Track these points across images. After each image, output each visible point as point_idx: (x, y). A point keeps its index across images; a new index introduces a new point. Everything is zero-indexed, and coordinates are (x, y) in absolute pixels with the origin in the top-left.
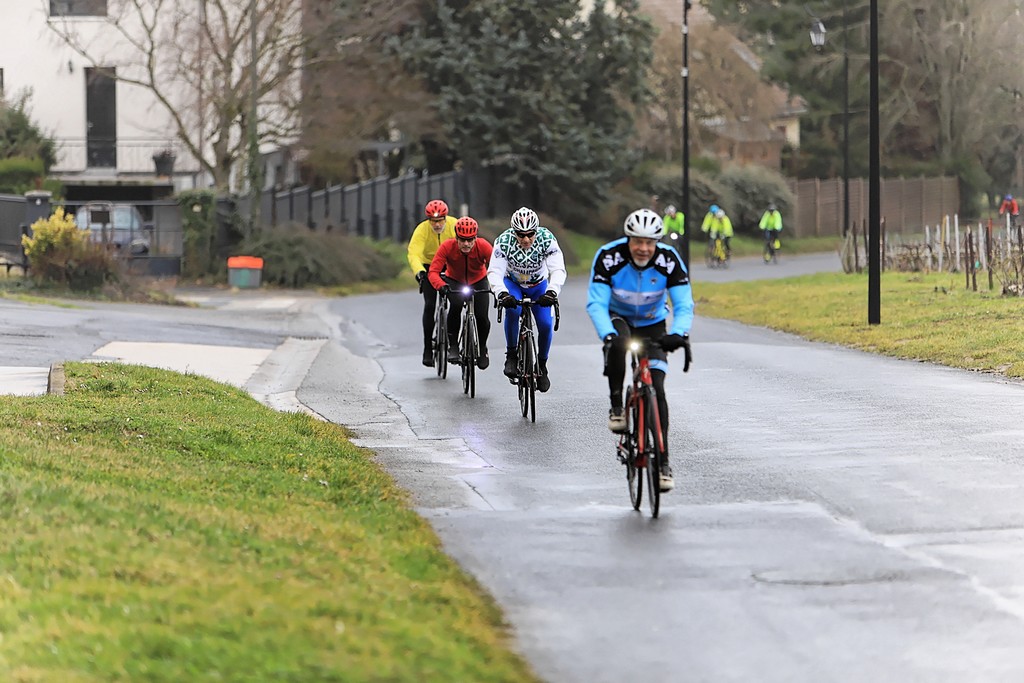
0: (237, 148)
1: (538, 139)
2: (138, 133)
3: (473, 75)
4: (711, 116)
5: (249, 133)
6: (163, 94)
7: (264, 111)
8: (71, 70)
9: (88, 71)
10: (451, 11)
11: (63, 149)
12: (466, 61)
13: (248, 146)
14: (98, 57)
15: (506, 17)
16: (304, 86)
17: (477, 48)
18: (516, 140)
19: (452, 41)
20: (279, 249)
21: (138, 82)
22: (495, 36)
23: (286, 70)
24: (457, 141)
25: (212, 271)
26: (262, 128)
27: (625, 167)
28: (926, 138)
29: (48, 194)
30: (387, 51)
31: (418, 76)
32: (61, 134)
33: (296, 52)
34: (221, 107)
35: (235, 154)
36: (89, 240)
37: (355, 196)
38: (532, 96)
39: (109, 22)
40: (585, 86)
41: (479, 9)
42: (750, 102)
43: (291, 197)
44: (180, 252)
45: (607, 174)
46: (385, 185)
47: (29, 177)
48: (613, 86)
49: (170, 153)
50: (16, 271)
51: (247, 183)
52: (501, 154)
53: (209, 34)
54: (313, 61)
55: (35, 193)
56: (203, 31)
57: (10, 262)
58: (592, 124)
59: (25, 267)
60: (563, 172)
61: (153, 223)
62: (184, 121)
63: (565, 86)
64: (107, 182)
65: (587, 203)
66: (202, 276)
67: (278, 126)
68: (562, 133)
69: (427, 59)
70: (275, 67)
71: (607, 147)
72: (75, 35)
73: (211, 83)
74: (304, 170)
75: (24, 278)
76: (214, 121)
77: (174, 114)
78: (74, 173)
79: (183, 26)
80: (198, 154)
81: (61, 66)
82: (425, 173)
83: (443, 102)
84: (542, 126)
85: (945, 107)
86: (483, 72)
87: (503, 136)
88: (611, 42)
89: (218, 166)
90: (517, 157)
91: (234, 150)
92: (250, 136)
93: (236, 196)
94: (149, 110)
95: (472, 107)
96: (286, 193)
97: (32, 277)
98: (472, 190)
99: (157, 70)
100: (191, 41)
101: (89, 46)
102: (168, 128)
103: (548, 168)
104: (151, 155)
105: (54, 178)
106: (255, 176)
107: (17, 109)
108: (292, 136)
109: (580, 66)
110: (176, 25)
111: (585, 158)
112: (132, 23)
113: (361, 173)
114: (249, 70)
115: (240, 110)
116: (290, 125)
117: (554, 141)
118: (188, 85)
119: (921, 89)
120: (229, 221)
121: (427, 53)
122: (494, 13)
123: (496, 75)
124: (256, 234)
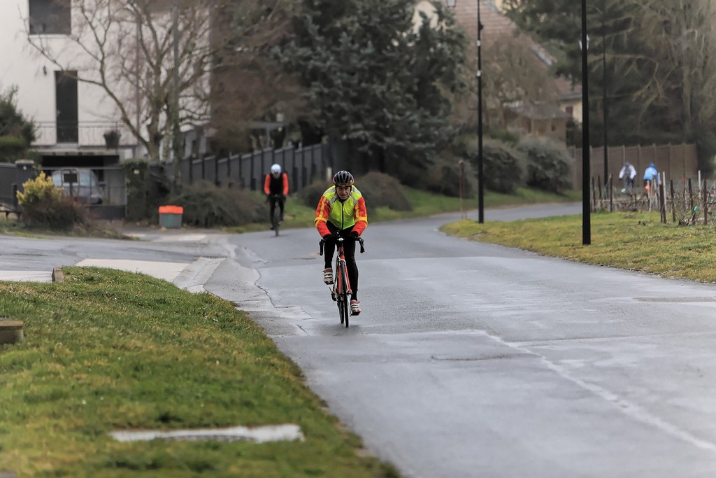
0: (165, 128)
1: (382, 119)
2: (95, 119)
3: (335, 73)
4: (511, 101)
5: (173, 118)
6: (111, 90)
7: (183, 102)
8: (45, 73)
9: (57, 74)
10: (317, 27)
11: (40, 130)
12: (328, 63)
13: (172, 127)
14: (65, 63)
15: (358, 30)
16: (212, 83)
17: (337, 54)
18: (367, 121)
19: (319, 49)
20: (194, 200)
21: (93, 82)
22: (350, 45)
23: (200, 72)
24: (324, 121)
25: (148, 216)
26: (182, 114)
27: (446, 138)
28: (673, 116)
29: (32, 162)
30: (272, 57)
31: (294, 75)
32: (38, 119)
33: (205, 60)
34: (153, 99)
35: (163, 133)
36: (63, 194)
37: (249, 162)
38: (378, 89)
39: (73, 39)
40: (416, 80)
41: (338, 25)
42: (540, 90)
43: (203, 163)
44: (126, 202)
45: (434, 145)
46: (271, 154)
47: (18, 150)
48: (438, 80)
49: (117, 131)
50: (12, 216)
51: (172, 153)
52: (355, 130)
53: (144, 48)
54: (218, 66)
55: (22, 161)
56: (140, 46)
57: (8, 210)
58: (422, 109)
59: (18, 213)
60: (401, 144)
61: (105, 182)
62: (126, 109)
63: (402, 80)
64: (72, 153)
65: (419, 165)
66: (140, 220)
67: (194, 113)
68: (400, 115)
69: (302, 63)
70: (191, 71)
71: (433, 125)
72: (48, 48)
73: (145, 82)
74: (212, 143)
75: (18, 221)
76: (147, 109)
77: (119, 104)
78: (47, 147)
79: (125, 41)
80: (136, 133)
81: (38, 71)
82: (300, 145)
83: (312, 94)
84: (385, 110)
85: (687, 91)
86: (342, 71)
87: (357, 118)
88: (435, 48)
89: (151, 141)
90: (367, 134)
91: (162, 130)
92: (174, 120)
93: (164, 163)
94: (101, 101)
95: (334, 97)
96: (199, 161)
97: (24, 220)
98: (335, 157)
99: (107, 74)
100: (130, 52)
101: (58, 56)
102: (114, 114)
103: (389, 140)
104: (102, 134)
105: (33, 150)
106: (178, 148)
107: (7, 101)
108: (204, 119)
109: (413, 66)
110: (120, 42)
111: (417, 133)
112: (88, 39)
113: (254, 145)
114: (172, 72)
115: (166, 101)
116: (202, 111)
117: (394, 120)
118: (128, 84)
119: (669, 79)
120: (159, 181)
121: (301, 57)
122: (349, 28)
123: (353, 74)
124: (178, 189)
